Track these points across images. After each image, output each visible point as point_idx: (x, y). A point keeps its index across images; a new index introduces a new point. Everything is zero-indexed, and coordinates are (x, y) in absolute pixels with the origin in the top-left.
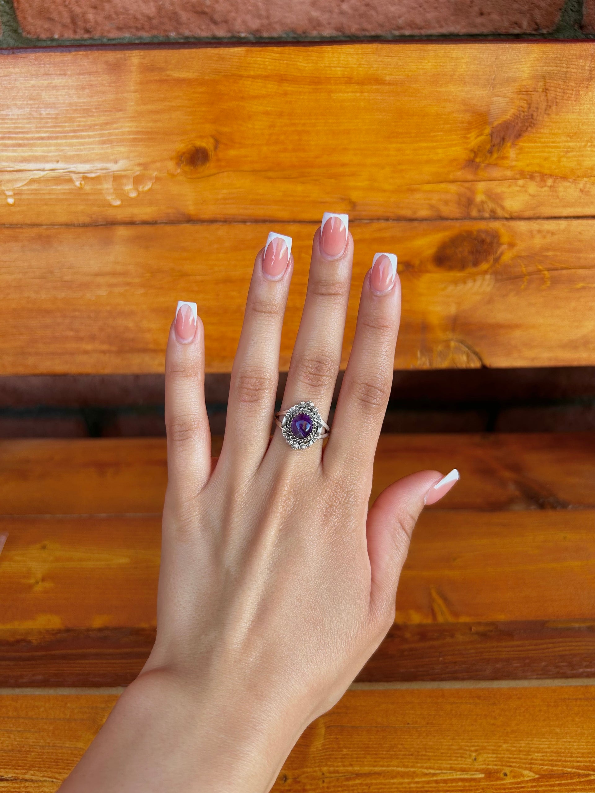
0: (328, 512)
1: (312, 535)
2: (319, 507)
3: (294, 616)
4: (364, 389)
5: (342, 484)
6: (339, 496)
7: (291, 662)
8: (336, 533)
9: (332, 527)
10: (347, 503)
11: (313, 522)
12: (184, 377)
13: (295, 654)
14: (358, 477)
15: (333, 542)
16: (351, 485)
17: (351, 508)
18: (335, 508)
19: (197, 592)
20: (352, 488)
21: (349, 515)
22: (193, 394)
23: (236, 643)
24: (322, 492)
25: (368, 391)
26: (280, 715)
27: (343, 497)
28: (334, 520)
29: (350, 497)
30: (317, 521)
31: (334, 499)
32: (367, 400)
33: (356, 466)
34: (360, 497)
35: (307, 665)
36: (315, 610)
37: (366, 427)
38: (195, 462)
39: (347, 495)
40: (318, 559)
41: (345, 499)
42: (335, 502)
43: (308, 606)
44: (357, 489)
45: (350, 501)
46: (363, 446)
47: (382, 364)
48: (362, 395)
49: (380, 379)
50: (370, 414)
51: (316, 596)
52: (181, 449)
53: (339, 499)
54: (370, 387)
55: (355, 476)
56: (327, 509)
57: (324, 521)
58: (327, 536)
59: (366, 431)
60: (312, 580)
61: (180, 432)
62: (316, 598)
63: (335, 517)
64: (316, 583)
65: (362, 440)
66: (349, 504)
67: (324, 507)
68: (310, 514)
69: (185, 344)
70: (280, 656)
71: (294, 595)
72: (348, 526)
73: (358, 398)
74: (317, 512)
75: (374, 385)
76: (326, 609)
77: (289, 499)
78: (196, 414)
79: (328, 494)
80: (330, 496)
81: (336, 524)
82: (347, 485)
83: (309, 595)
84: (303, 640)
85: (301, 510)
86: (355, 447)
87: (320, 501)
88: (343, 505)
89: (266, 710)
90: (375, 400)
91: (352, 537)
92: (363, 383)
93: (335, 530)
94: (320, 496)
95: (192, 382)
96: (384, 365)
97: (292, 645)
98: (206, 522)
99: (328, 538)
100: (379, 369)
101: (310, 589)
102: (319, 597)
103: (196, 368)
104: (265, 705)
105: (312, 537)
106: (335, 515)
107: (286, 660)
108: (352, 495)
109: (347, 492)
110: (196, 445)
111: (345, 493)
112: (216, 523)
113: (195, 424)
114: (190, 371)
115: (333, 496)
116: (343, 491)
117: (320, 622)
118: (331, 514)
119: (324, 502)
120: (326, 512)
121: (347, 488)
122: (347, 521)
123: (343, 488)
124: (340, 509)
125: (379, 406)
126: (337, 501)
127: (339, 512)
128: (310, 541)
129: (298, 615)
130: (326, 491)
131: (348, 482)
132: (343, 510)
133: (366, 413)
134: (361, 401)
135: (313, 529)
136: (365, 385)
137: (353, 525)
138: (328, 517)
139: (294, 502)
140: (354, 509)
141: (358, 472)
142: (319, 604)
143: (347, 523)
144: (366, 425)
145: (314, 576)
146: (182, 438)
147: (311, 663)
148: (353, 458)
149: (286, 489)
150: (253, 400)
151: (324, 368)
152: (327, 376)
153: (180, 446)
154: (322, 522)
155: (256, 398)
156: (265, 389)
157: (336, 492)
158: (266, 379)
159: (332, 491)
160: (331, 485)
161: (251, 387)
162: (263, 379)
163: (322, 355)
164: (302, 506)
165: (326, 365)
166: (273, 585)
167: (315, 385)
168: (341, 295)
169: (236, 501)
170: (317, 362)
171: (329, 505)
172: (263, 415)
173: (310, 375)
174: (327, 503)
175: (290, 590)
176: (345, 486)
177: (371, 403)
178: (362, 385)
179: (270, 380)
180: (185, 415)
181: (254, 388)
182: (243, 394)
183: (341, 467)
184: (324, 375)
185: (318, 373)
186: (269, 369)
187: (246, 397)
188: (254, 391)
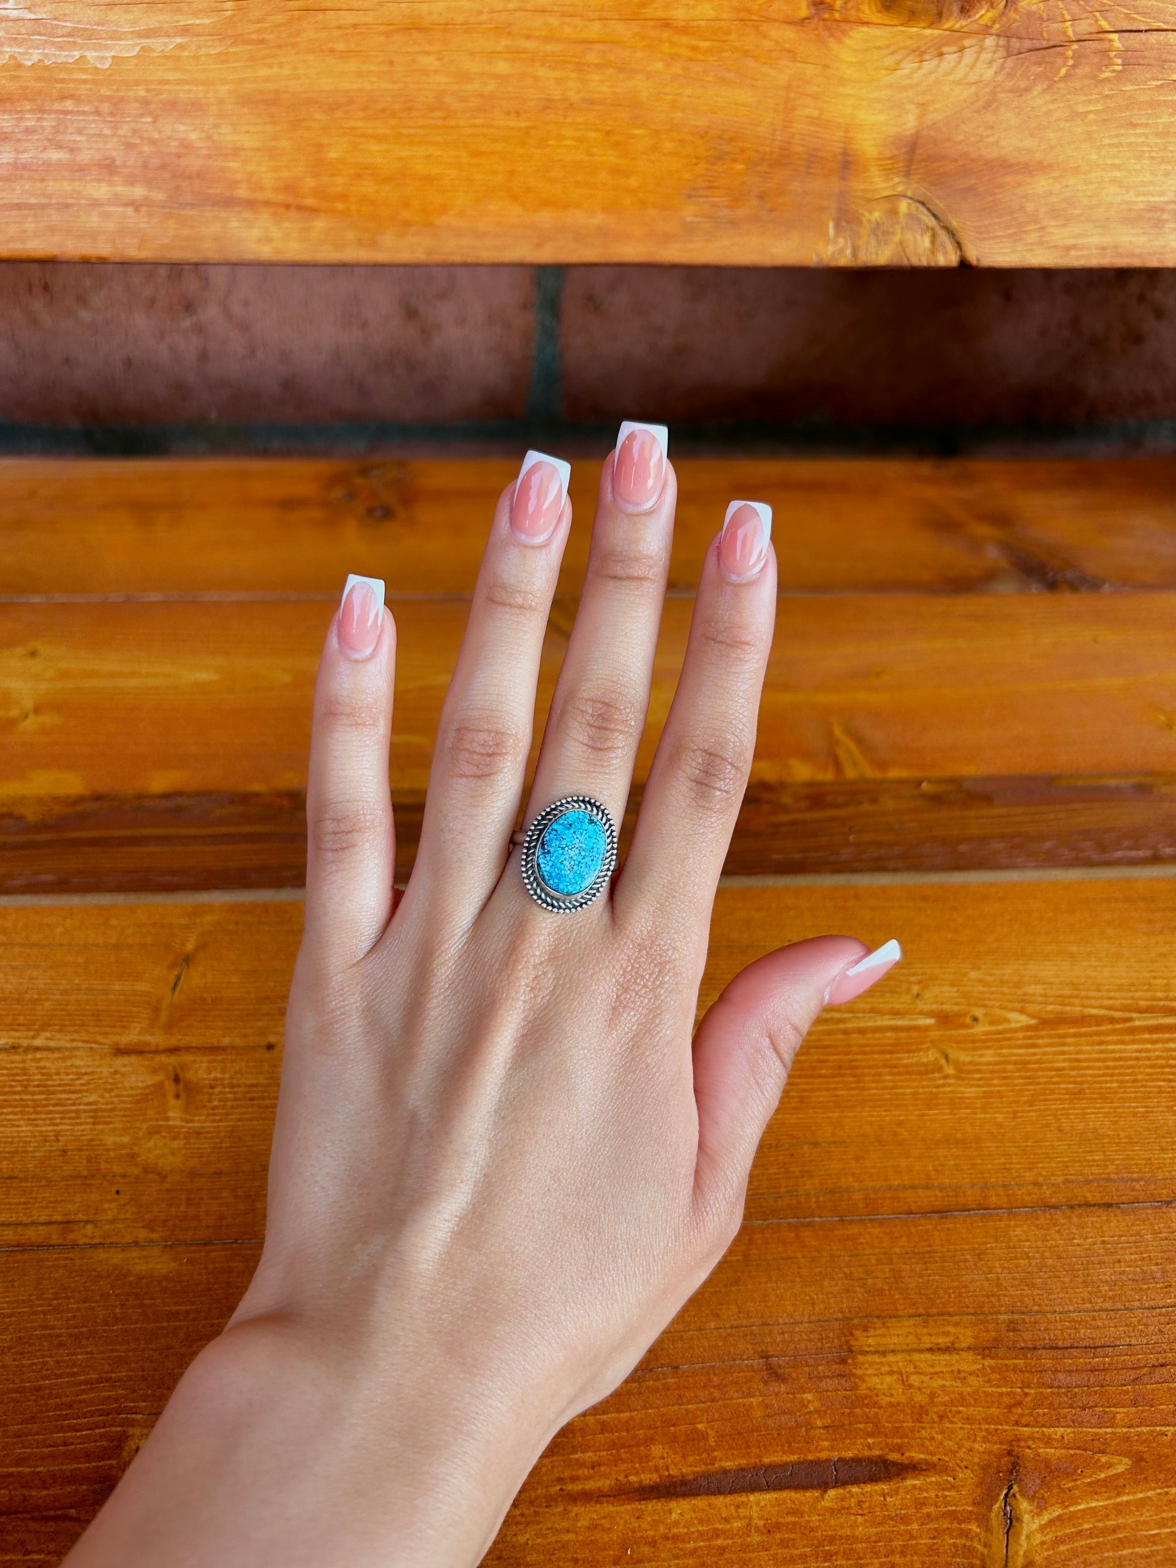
0: (620, 1002)
1: (586, 1048)
2: (603, 992)
3: (544, 1210)
4: (700, 760)
5: (651, 948)
6: (644, 970)
8: (633, 1046)
9: (626, 1033)
10: (658, 987)
11: (590, 1021)
12: (350, 725)
13: (542, 1285)
14: (682, 934)
15: (626, 1064)
16: (668, 950)
17: (666, 997)
18: (634, 994)
19: (350, 1157)
20: (670, 957)
21: (662, 1012)
22: (366, 760)
23: (426, 1260)
24: (609, 962)
25: (708, 765)
26: (510, 1404)
27: (651, 975)
28: (630, 1020)
29: (666, 974)
30: (598, 1019)
31: (632, 976)
32: (705, 782)
33: (679, 912)
34: (684, 975)
36: (585, 1200)
37: (703, 834)
38: (361, 895)
39: (660, 972)
40: (596, 1097)
41: (656, 979)
42: (635, 983)
43: (571, 1190)
44: (680, 959)
45: (665, 982)
46: (695, 872)
47: (737, 715)
48: (697, 772)
49: (734, 743)
50: (711, 809)
51: (590, 1171)
52: (335, 868)
53: (643, 977)
54: (712, 758)
55: (676, 933)
56: (618, 996)
57: (611, 1020)
58: (614, 1050)
59: (702, 842)
60: (581, 1138)
61: (335, 833)
62: (588, 1176)
63: (632, 1013)
64: (590, 1145)
65: (693, 859)
66: (662, 988)
67: (613, 991)
68: (586, 1005)
69: (357, 661)
70: (512, 1289)
71: (545, 1167)
72: (658, 1032)
73: (689, 778)
74: (599, 1002)
75: (721, 754)
76: (608, 1197)
77: (544, 973)
78: (369, 799)
79: (621, 965)
80: (625, 971)
81: (634, 1028)
82: (661, 949)
83: (574, 1169)
84: (558, 1258)
85: (569, 995)
86: (678, 873)
87: (605, 980)
88: (651, 990)
89: (482, 1394)
90: (722, 782)
91: (664, 1056)
92: (699, 749)
93: (632, 1039)
94: (607, 968)
95: (366, 737)
96: (741, 716)
98: (372, 1016)
99: (617, 1054)
100: (731, 723)
101: (577, 1156)
102: (593, 1174)
103: (376, 708)
104: (481, 1384)
105: (586, 1051)
106: (633, 1009)
107: (524, 1297)
108: (669, 971)
109: (660, 963)
110: (366, 862)
111: (656, 966)
112: (392, 1017)
113: (365, 821)
114: (364, 715)
115: (631, 970)
116: (652, 962)
117: (594, 1224)
118: (625, 1007)
119: (614, 980)
120: (616, 1002)
121: (661, 955)
122: (657, 1022)
123: (652, 955)
124: (645, 997)
125: (729, 795)
126: (638, 981)
127: (641, 1003)
128: (582, 1059)
129: (552, 1208)
130: (618, 961)
131: (662, 943)
132: (650, 1000)
133: (703, 807)
134: (694, 784)
135: (588, 1035)
136: (704, 754)
137: (668, 1032)
138: (619, 1013)
139: (554, 979)
140: (671, 999)
141: (683, 925)
142: (593, 1186)
143: (657, 1026)
145: (587, 1131)
146: (338, 846)
148: (674, 894)
149: (538, 953)
150: (479, 773)
151: (615, 717)
152: (622, 732)
153: (333, 862)
154: (606, 1021)
155: (486, 770)
156: (505, 754)
157: (639, 963)
158: (508, 734)
159: (629, 960)
160: (628, 949)
161: (479, 749)
162: (503, 734)
163: (614, 692)
164: (570, 988)
165: (620, 710)
166: (506, 1146)
167: (598, 746)
168: (650, 579)
169: (435, 975)
170: (603, 703)
171: (623, 987)
172: (499, 804)
173: (588, 728)
174: (619, 984)
175: (538, 1157)
176: (655, 951)
177: (714, 788)
178: (698, 753)
179: (516, 737)
180: (348, 802)
181: (484, 751)
182: (461, 762)
183: (648, 912)
184: (617, 730)
185: (604, 725)
186: (515, 716)
187: (466, 769)
188: (485, 757)
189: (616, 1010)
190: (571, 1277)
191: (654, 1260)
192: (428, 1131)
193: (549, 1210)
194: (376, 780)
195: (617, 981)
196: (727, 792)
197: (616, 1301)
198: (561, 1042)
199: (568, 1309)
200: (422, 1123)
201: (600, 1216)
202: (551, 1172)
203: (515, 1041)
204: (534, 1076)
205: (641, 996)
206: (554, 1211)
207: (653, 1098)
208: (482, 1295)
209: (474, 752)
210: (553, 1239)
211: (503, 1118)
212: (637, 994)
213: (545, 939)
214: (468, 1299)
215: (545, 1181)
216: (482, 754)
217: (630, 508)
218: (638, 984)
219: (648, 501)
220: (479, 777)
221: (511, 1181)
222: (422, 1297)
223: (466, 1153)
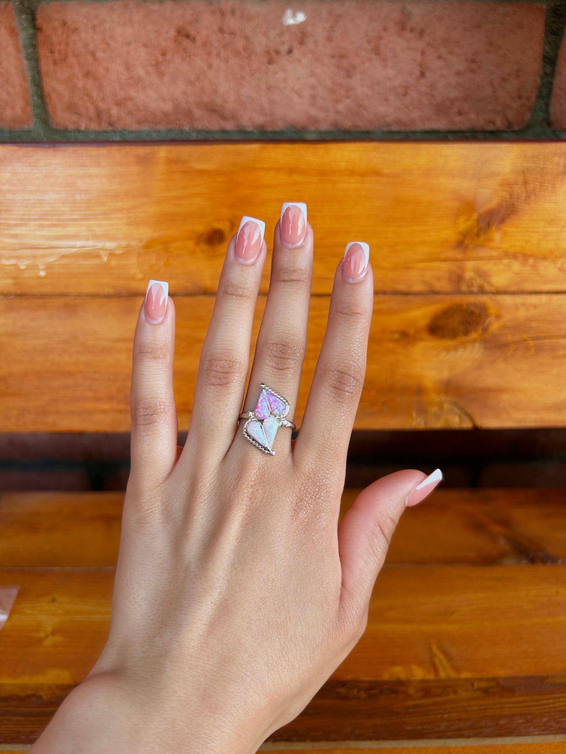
0: (298, 506)
1: (280, 531)
2: (288, 501)
3: (257, 619)
4: (336, 376)
5: (314, 478)
6: (310, 490)
7: (252, 671)
9: (301, 523)
10: (318, 498)
11: (282, 517)
12: (151, 358)
13: (256, 661)
14: (331, 470)
15: (301, 540)
16: (323, 479)
17: (322, 504)
18: (305, 502)
20: (324, 483)
21: (320, 512)
22: (160, 376)
24: (292, 485)
25: (341, 378)
27: (314, 492)
28: (302, 515)
29: (322, 492)
30: (286, 515)
31: (304, 493)
32: (340, 388)
33: (328, 458)
34: (332, 492)
35: (268, 674)
36: (279, 613)
37: (339, 416)
38: (159, 448)
39: (319, 490)
40: (286, 557)
41: (317, 494)
42: (306, 496)
43: (272, 608)
44: (329, 484)
45: (322, 496)
46: (336, 437)
47: (355, 351)
48: (335, 383)
49: (354, 367)
50: (343, 403)
51: (281, 598)
52: (145, 434)
53: (310, 493)
54: (343, 375)
55: (327, 470)
56: (297, 503)
57: (293, 516)
58: (295, 532)
59: (339, 421)
60: (278, 580)
61: (145, 415)
62: (281, 600)
63: (304, 513)
64: (282, 584)
65: (335, 430)
66: (320, 499)
67: (294, 501)
68: (280, 508)
69: (154, 325)
71: (258, 596)
72: (319, 523)
73: (331, 386)
74: (286, 506)
75: (348, 372)
76: (291, 613)
77: (257, 490)
78: (162, 397)
79: (298, 487)
80: (300, 490)
81: (305, 521)
82: (319, 479)
83: (274, 597)
84: (265, 646)
85: (270, 503)
86: (327, 438)
87: (290, 494)
88: (314, 500)
90: (349, 388)
91: (322, 535)
92: (335, 370)
93: (305, 526)
94: (290, 488)
95: (160, 364)
96: (357, 352)
97: (254, 651)
99: (297, 535)
100: (352, 356)
101: (275, 590)
102: (284, 599)
103: (165, 349)
105: (280, 533)
106: (305, 510)
107: (246, 668)
108: (324, 490)
109: (319, 486)
110: (161, 430)
111: (317, 487)
113: (161, 409)
114: (158, 353)
115: (304, 490)
116: (314, 485)
117: (284, 627)
118: (301, 509)
119: (294, 495)
120: (296, 506)
121: (319, 482)
122: (318, 517)
123: (314, 482)
124: (311, 504)
125: (353, 395)
126: (308, 495)
127: (309, 507)
128: (278, 537)
129: (262, 618)
130: (296, 484)
131: (320, 475)
132: (314, 506)
133: (339, 402)
134: (334, 389)
135: (281, 524)
136: (338, 373)
138: (298, 512)
139: (262, 493)
140: (325, 505)
141: (331, 465)
143: (318, 519)
144: (339, 415)
145: (281, 576)
146: (147, 422)
147: (272, 672)
148: (325, 449)
149: (253, 479)
150: (220, 383)
151: (289, 351)
152: (293, 358)
153: (144, 431)
154: (291, 516)
155: (225, 381)
156: (235, 372)
157: (307, 486)
158: (236, 362)
159: (302, 484)
160: (302, 478)
161: (220, 370)
162: (233, 362)
163: (287, 338)
164: (270, 498)
165: (291, 348)
166: (237, 584)
167: (280, 368)
168: (303, 281)
169: (200, 492)
170: (282, 345)
171: (299, 499)
172: (232, 399)
173: (275, 359)
174: (297, 497)
175: (254, 590)
176: (316, 479)
177: (345, 391)
178: (335, 372)
179: (240, 363)
180: (151, 398)
181: (223, 371)
182: (211, 377)
183: (312, 459)
184: (290, 358)
185: (283, 356)
186: (240, 352)
187: (214, 380)
188: (223, 374)
189: (296, 510)
190: (272, 657)
191: (316, 646)
192: (195, 575)
193: (260, 619)
194: (166, 387)
195: (296, 495)
196: (352, 393)
197: (296, 669)
198: (266, 528)
199: (270, 674)
200: (192, 571)
201: (287, 622)
202: (261, 598)
203: (242, 527)
204: (252, 546)
205: (309, 504)
206: (263, 620)
207: (316, 558)
208: (223, 667)
209: (218, 371)
210: (262, 635)
211: (236, 569)
212: (307, 502)
214: (215, 669)
215: (258, 603)
217: (290, 246)
218: (308, 497)
219: (298, 241)
220: (221, 385)
221: (239, 603)
222: (190, 668)
223: (215, 588)
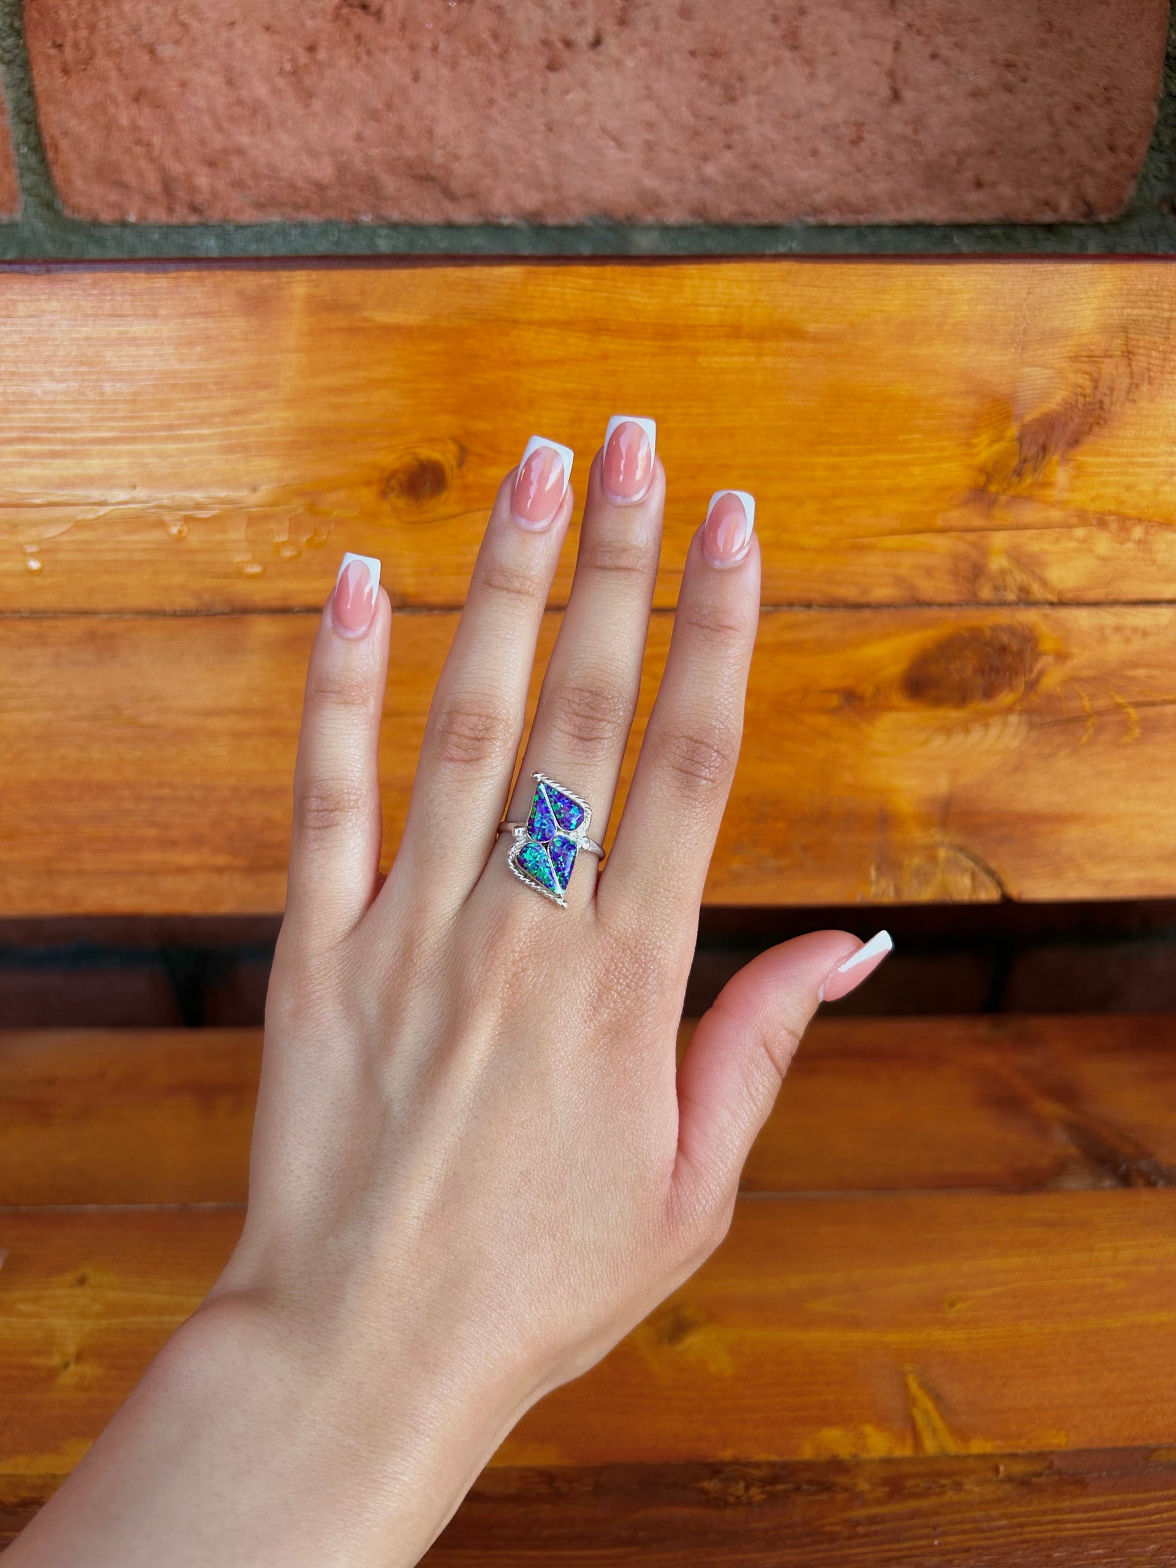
0: (601, 1002)
4: (685, 749)
6: (627, 970)
10: (641, 987)
11: (568, 1022)
12: (339, 703)
14: (667, 931)
15: (603, 1067)
16: (653, 949)
18: (616, 995)
22: (354, 739)
24: (592, 961)
25: (693, 752)
31: (615, 976)
32: (690, 770)
34: (669, 976)
37: (687, 825)
44: (664, 959)
46: (679, 866)
47: (722, 700)
48: (682, 760)
49: (719, 730)
50: (695, 800)
52: (316, 847)
53: (626, 977)
54: (697, 745)
55: (660, 928)
59: (687, 834)
61: (318, 811)
64: (563, 1148)
65: (677, 849)
66: (645, 989)
67: (594, 991)
69: (349, 640)
73: (673, 766)
75: (707, 741)
77: (524, 970)
78: (354, 779)
82: (645, 948)
85: (547, 995)
86: (663, 863)
88: (633, 991)
90: (707, 771)
92: (683, 737)
93: (611, 1040)
95: (355, 715)
96: (726, 703)
100: (717, 709)
101: (548, 1159)
103: (366, 688)
105: (562, 1053)
110: (349, 841)
113: (349, 800)
114: (353, 694)
115: (614, 970)
118: (606, 1007)
125: (716, 785)
130: (600, 959)
131: (647, 939)
133: (688, 797)
134: (679, 772)
136: (688, 741)
141: (668, 920)
144: (686, 822)
146: (323, 824)
148: (658, 889)
150: (466, 758)
151: (603, 706)
152: (609, 722)
153: (315, 840)
155: (475, 755)
156: (495, 739)
157: (622, 962)
158: (499, 719)
161: (468, 733)
162: (493, 718)
163: (601, 680)
165: (607, 699)
167: (585, 738)
168: (639, 571)
170: (591, 692)
171: (605, 987)
172: (485, 789)
173: (575, 718)
174: (601, 984)
177: (699, 776)
178: (682, 740)
179: (507, 723)
180: (333, 779)
181: (473, 735)
182: (450, 746)
183: (633, 909)
184: (604, 720)
185: (591, 713)
186: (507, 701)
187: (455, 752)
188: (474, 742)
189: (597, 1010)
194: (362, 759)
196: (713, 781)
205: (622, 997)
209: (464, 736)
212: (619, 994)
213: (525, 934)
216: (471, 738)
217: (619, 500)
219: (637, 492)
220: (467, 761)
